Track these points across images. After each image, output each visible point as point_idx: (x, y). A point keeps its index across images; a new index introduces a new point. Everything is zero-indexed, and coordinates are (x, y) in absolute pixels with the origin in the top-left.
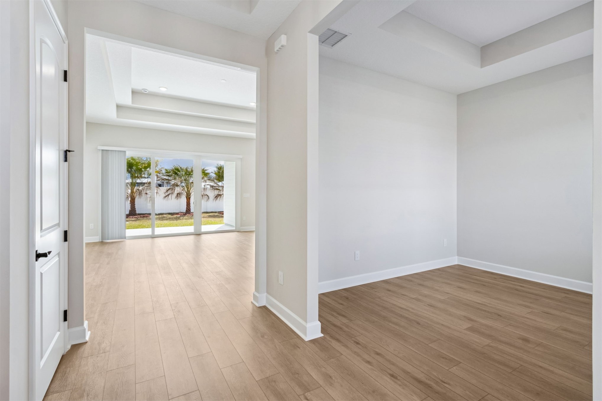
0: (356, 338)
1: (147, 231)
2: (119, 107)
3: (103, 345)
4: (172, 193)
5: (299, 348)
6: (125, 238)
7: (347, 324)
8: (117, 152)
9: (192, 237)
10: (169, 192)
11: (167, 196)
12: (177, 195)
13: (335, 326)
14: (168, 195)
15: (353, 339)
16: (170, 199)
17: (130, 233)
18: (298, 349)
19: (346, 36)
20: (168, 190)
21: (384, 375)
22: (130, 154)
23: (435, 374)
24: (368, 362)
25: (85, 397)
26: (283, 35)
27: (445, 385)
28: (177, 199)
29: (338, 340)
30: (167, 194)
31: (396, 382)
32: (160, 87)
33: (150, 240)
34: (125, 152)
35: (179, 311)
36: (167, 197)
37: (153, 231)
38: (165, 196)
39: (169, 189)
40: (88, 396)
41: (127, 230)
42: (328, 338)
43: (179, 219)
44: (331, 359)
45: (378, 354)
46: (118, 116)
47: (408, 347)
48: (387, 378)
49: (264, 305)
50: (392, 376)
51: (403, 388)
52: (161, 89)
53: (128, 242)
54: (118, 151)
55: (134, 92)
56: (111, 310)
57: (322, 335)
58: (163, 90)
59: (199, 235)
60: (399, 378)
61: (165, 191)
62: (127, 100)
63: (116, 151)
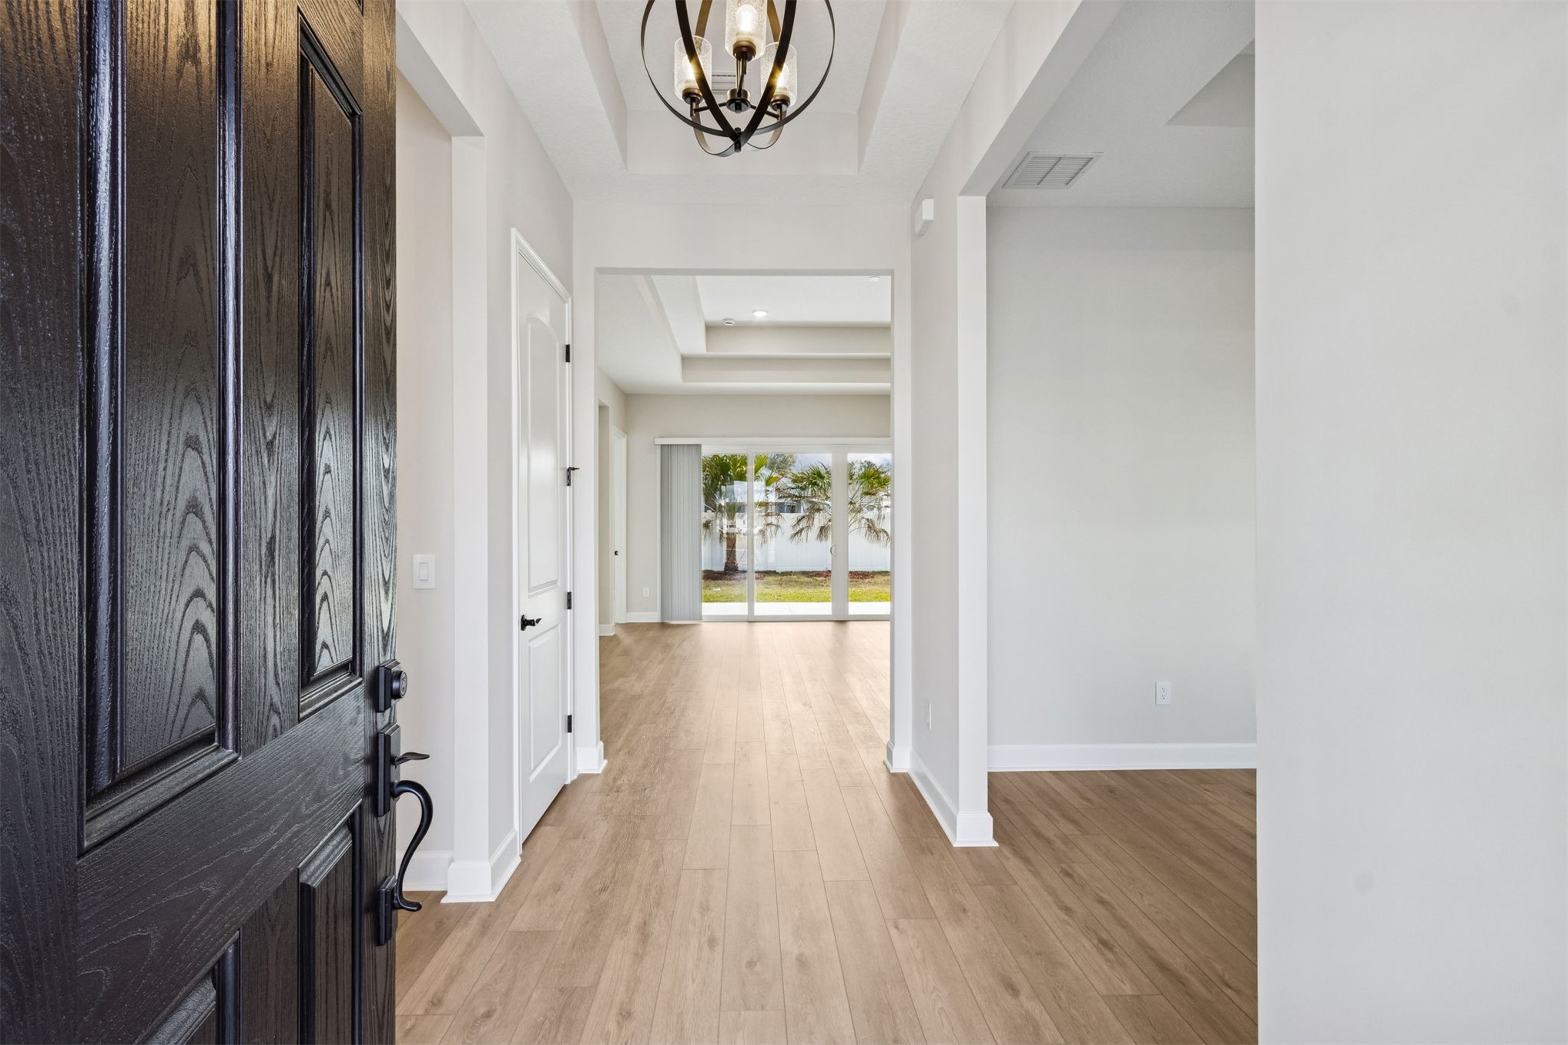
0: (1073, 865)
1: (739, 609)
2: (686, 360)
3: (619, 782)
4: (808, 527)
5: (932, 854)
6: (701, 619)
7: (1070, 837)
8: (685, 447)
9: (829, 626)
10: (803, 524)
11: (797, 533)
12: (821, 531)
13: (1038, 835)
14: (801, 531)
15: (1063, 865)
16: (804, 539)
17: (709, 609)
18: (930, 855)
19: (1091, 159)
20: (800, 520)
21: (1086, 936)
22: (709, 450)
23: (1219, 968)
24: (1068, 910)
25: (581, 840)
26: (926, 200)
27: (1229, 992)
28: (821, 540)
29: (1026, 861)
30: (798, 529)
31: (1103, 954)
32: (754, 311)
33: (744, 626)
34: (699, 446)
35: (745, 755)
36: (799, 534)
37: (751, 609)
38: (794, 532)
39: (803, 517)
40: (584, 838)
41: (704, 604)
42: (1006, 852)
43: (819, 585)
44: (986, 885)
45: (1102, 902)
46: (685, 378)
47: (1194, 909)
48: (1087, 944)
49: (905, 771)
50: (1104, 943)
51: (1112, 968)
52: (756, 314)
53: (706, 627)
54: (688, 445)
55: (710, 328)
56: (644, 737)
57: (996, 844)
58: (760, 315)
59: (843, 622)
60: (1117, 949)
61: (794, 521)
62: (697, 344)
63: (683, 445)
